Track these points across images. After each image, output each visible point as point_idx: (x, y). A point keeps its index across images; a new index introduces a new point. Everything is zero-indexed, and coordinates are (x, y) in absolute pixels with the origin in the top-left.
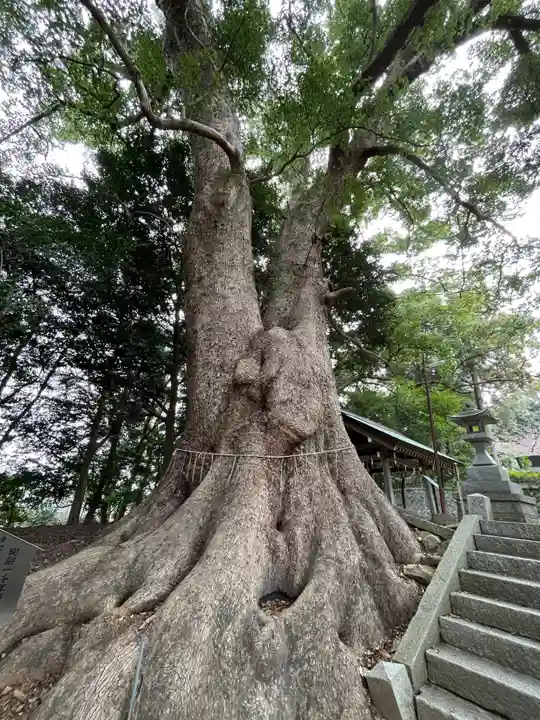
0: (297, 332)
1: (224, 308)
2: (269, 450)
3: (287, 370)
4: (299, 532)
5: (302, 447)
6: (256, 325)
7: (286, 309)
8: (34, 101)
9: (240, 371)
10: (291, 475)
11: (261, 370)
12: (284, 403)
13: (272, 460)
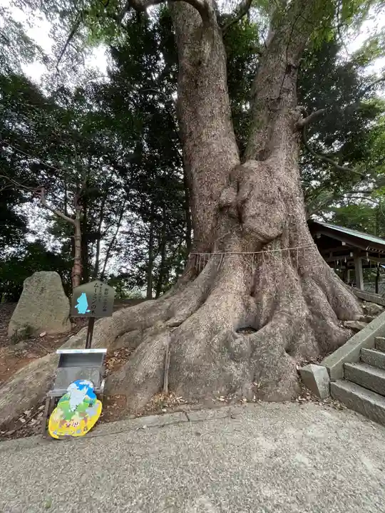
0: (269, 161)
1: (209, 154)
2: (244, 249)
3: (257, 192)
4: (265, 298)
5: (269, 246)
6: (235, 160)
7: (261, 144)
8: (66, 21)
9: (223, 198)
10: (261, 264)
11: (237, 195)
12: (253, 217)
13: (246, 255)
